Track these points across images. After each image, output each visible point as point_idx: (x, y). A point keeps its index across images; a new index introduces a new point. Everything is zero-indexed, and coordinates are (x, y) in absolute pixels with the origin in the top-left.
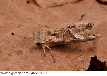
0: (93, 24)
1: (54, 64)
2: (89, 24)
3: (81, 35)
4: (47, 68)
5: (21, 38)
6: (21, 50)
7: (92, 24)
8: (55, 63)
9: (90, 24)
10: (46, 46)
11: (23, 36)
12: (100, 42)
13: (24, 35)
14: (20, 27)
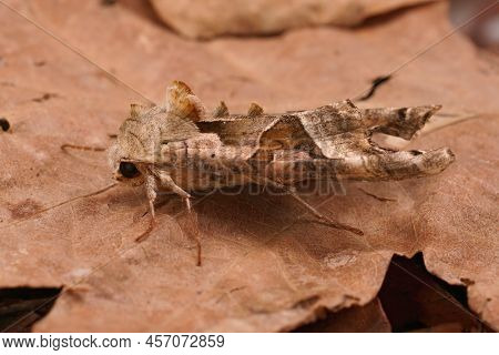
0: (427, 110)
1: (198, 268)
2: (406, 109)
3: (356, 147)
4: (158, 284)
5: (45, 148)
6: (37, 200)
7: (422, 114)
8: (199, 264)
9: (409, 111)
10: (164, 176)
11: (55, 138)
12: (450, 192)
13: (62, 135)
14: (46, 103)
